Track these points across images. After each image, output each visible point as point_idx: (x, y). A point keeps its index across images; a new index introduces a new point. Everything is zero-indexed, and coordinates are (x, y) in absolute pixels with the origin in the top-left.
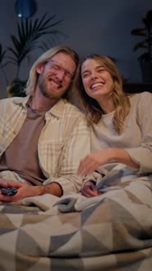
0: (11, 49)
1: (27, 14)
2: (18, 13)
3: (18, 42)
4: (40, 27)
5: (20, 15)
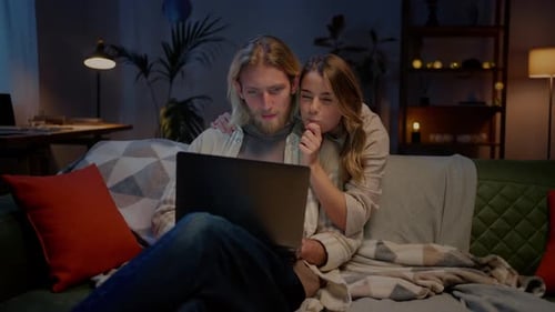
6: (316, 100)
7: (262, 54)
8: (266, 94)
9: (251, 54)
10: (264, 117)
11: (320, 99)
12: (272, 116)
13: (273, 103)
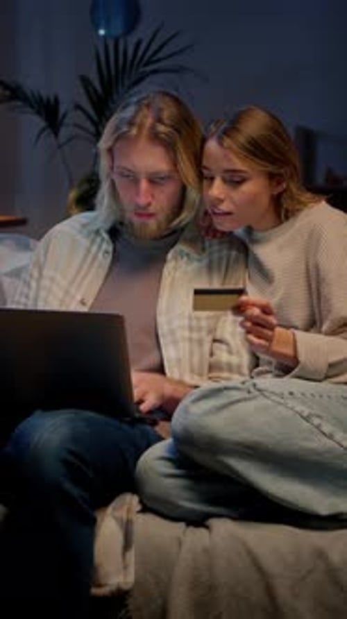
0: (78, 107)
1: (118, 29)
2: (97, 28)
3: (96, 91)
4: (146, 58)
5: (102, 32)
6: (218, 182)
7: (149, 122)
8: (144, 184)
9: (131, 123)
10: (140, 215)
11: (224, 181)
12: (150, 215)
13: (153, 196)
